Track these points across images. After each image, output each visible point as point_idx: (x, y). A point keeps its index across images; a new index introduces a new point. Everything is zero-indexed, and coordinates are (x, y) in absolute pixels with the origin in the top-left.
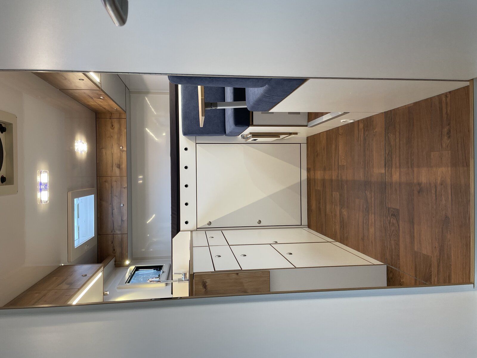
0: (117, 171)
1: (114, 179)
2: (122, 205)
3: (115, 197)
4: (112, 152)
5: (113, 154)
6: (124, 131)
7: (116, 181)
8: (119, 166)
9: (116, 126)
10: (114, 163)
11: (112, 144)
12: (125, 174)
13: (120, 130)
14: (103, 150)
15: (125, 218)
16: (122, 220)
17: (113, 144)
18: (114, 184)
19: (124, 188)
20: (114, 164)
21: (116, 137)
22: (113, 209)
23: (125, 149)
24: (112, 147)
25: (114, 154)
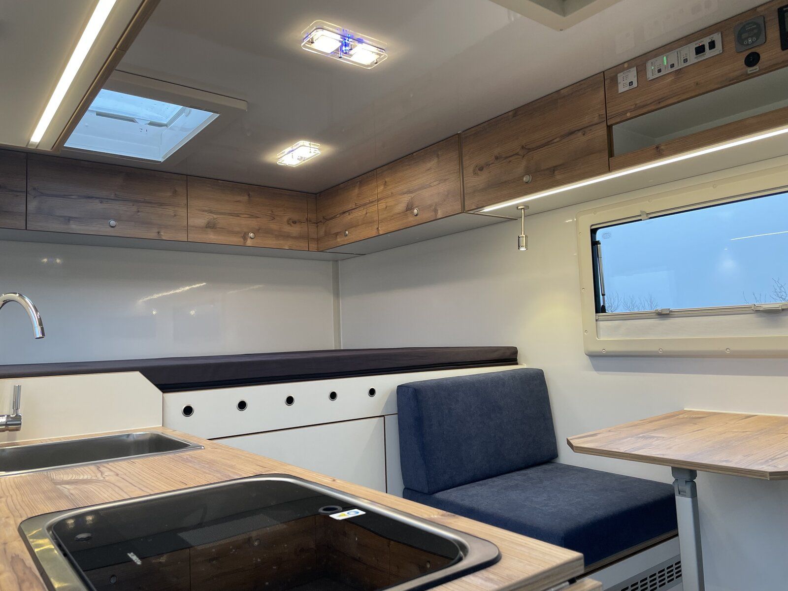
0: (200, 220)
1: (182, 212)
2: (113, 223)
3: (134, 209)
4: (242, 216)
5: (239, 216)
6: (286, 244)
7: (175, 215)
8: (211, 226)
9: (295, 230)
10: (219, 216)
11: (258, 217)
12: (194, 236)
13: (287, 236)
14: (246, 198)
15: (74, 227)
16: (69, 220)
17: (258, 219)
18: (170, 211)
19: (159, 233)
20: (215, 216)
21: (274, 226)
22: (101, 200)
23: (249, 242)
24: (252, 216)
25: (238, 218)
